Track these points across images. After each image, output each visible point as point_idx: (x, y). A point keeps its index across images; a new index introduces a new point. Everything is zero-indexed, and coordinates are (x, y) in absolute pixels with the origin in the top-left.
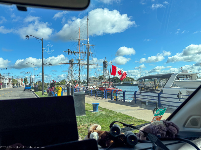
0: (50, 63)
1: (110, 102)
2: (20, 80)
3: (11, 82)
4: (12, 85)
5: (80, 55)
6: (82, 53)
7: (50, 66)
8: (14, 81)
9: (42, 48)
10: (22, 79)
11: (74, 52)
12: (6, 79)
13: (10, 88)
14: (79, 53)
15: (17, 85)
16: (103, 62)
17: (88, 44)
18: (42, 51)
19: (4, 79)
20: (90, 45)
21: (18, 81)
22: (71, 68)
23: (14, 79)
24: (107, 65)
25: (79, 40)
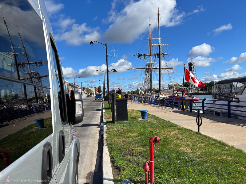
0: (115, 69)
1: (175, 112)
2: (94, 90)
3: (85, 91)
4: (86, 94)
5: (151, 58)
6: (155, 55)
7: (115, 72)
8: (89, 90)
9: (107, 54)
10: (95, 88)
11: (145, 55)
12: (80, 88)
13: (85, 97)
14: (150, 55)
15: (91, 94)
16: (189, 64)
17: (160, 44)
18: (107, 57)
19: (78, 88)
20: (161, 45)
21: (92, 91)
22: (148, 74)
23: (88, 88)
24: (194, 67)
25: (150, 40)
